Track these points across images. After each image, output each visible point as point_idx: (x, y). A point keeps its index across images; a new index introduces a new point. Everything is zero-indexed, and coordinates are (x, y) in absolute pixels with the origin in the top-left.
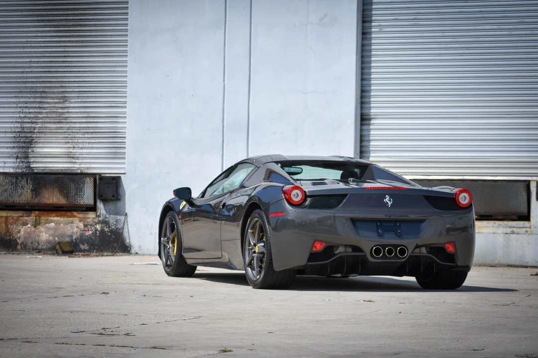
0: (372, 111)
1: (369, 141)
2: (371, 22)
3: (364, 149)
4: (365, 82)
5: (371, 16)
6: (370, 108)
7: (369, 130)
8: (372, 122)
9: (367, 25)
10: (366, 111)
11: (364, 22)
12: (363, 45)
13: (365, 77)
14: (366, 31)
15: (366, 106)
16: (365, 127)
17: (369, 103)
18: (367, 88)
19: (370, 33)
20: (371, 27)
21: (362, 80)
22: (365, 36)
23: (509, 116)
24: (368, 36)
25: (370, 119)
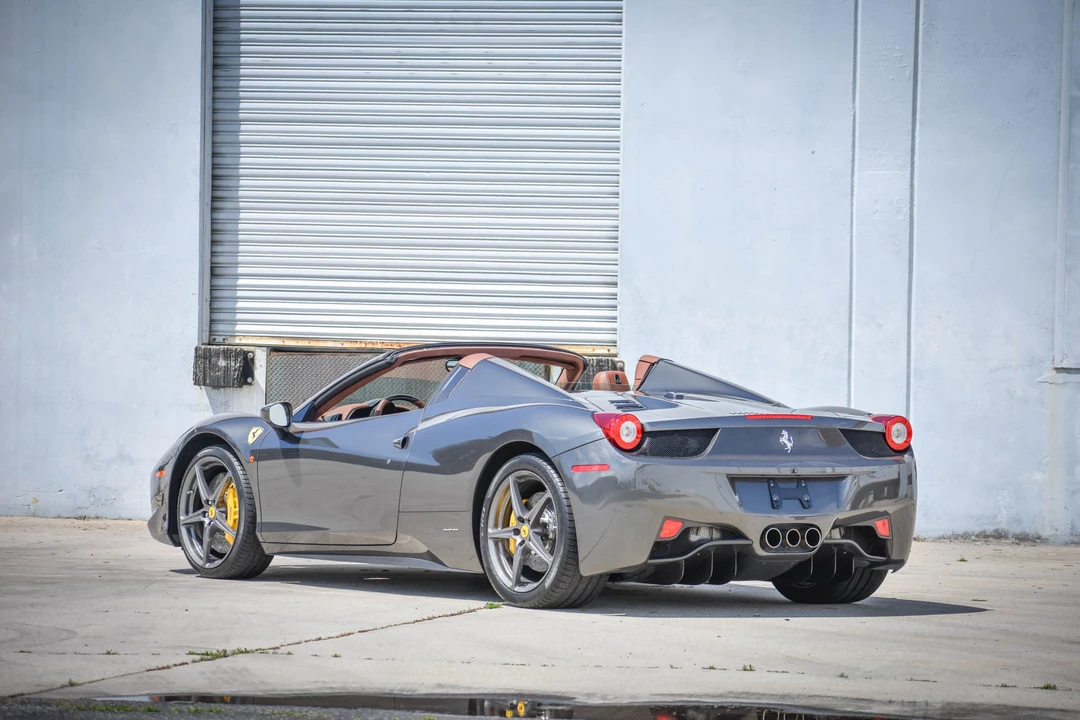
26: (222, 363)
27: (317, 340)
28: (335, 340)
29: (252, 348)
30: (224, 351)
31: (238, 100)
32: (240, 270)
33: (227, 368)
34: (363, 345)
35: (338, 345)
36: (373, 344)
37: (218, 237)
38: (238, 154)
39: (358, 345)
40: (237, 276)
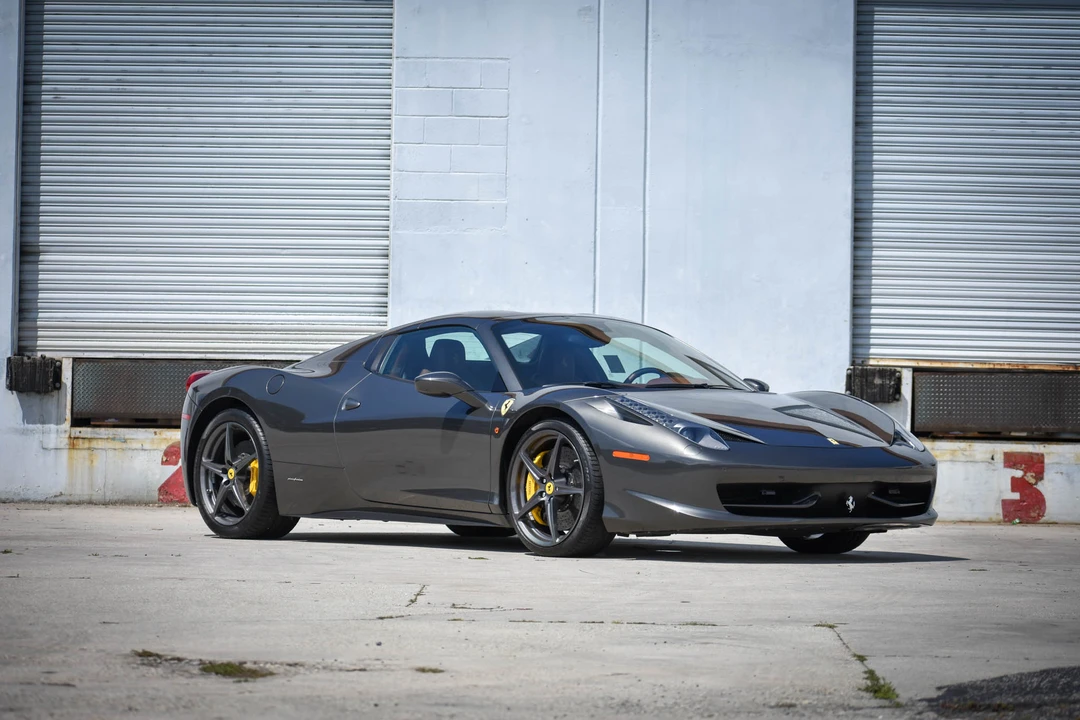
0: (41, 238)
1: (37, 291)
2: (40, 83)
3: (26, 306)
4: (28, 189)
5: (40, 73)
6: (38, 234)
7: (37, 272)
8: (41, 258)
9: (32, 88)
10: (30, 239)
11: (26, 83)
12: (24, 124)
13: (28, 179)
14: (29, 99)
15: (31, 229)
16: (27, 267)
17: (37, 224)
18: (32, 199)
19: (39, 103)
20: (40, 93)
21: (23, 184)
22: (27, 108)
23: (285, 251)
24: (34, 108)
25: (38, 253)
26: (878, 381)
27: (949, 361)
28: (965, 362)
29: (899, 369)
30: (880, 371)
31: (872, 152)
32: (873, 301)
33: (882, 385)
34: (992, 366)
35: (969, 366)
36: (1001, 365)
37: (859, 272)
38: (871, 200)
39: (987, 366)
40: (870, 306)
